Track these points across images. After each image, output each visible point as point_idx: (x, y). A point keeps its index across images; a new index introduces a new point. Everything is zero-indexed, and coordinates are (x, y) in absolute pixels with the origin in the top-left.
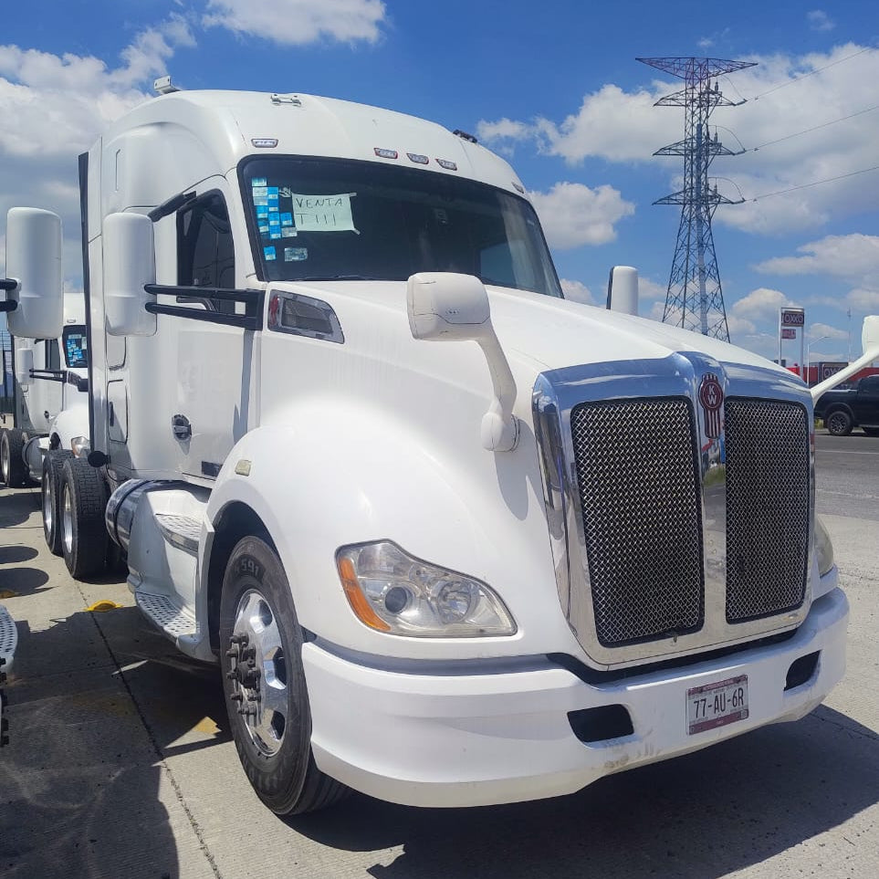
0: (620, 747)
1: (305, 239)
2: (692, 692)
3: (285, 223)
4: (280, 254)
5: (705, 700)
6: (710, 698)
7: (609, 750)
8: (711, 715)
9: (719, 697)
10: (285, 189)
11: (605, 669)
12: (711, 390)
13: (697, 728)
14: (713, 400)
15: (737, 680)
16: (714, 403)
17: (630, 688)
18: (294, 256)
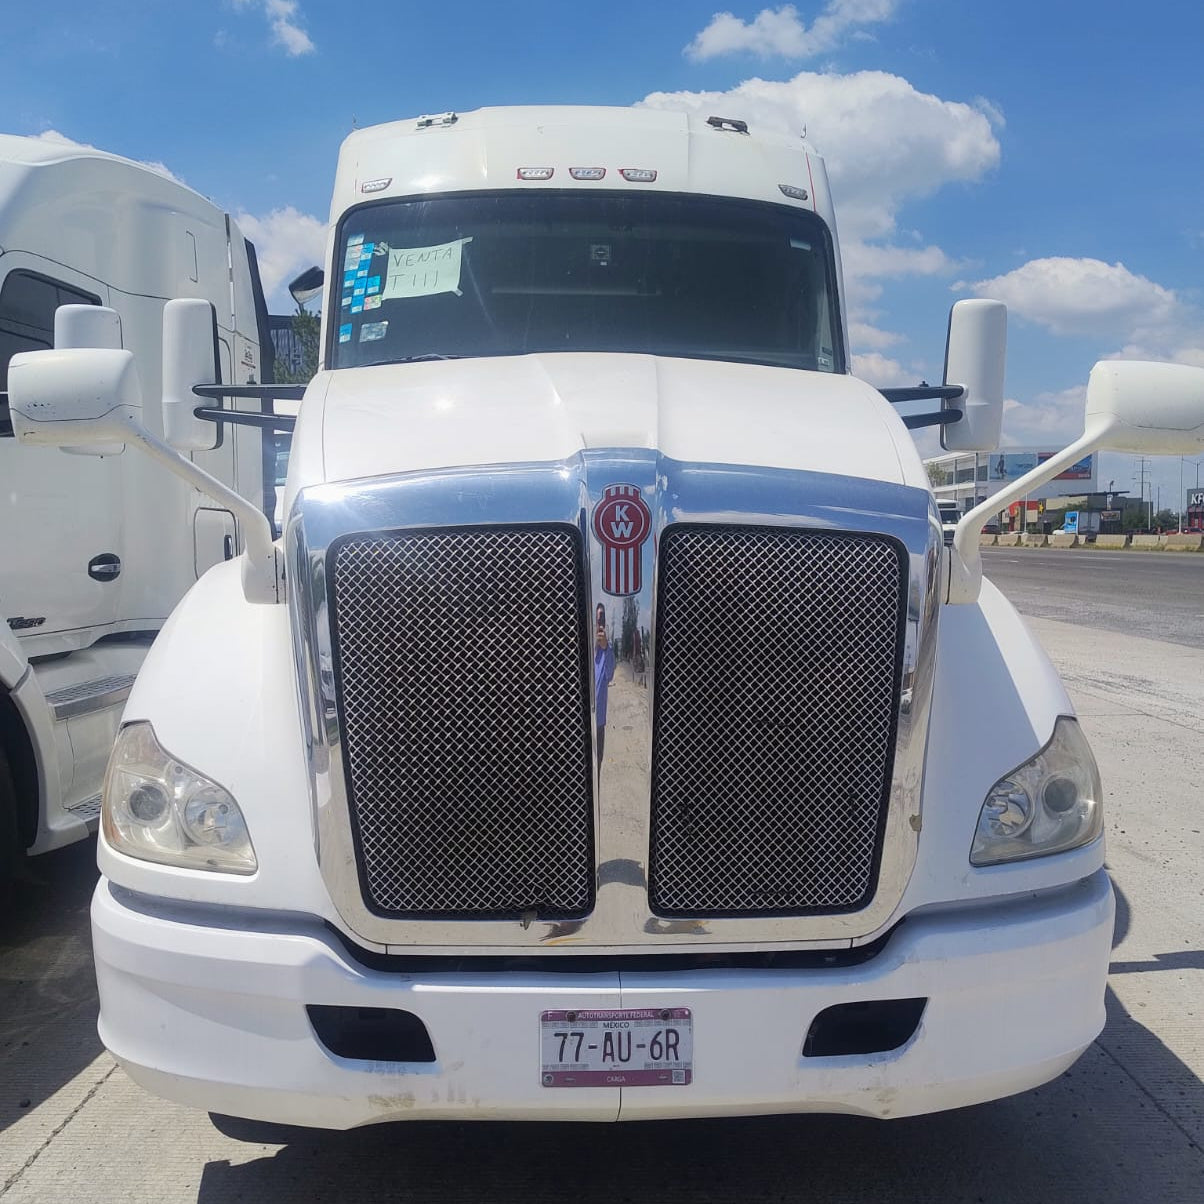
0: (397, 1076)
1: (394, 309)
2: (547, 1018)
3: (370, 291)
4: (356, 333)
5: (581, 1035)
6: (595, 1034)
7: (375, 1077)
8: (594, 1062)
9: (615, 1038)
10: (382, 244)
11: (381, 950)
12: (620, 513)
13: (556, 1079)
14: (623, 530)
15: (666, 1015)
16: (627, 534)
17: (418, 988)
18: (371, 333)
